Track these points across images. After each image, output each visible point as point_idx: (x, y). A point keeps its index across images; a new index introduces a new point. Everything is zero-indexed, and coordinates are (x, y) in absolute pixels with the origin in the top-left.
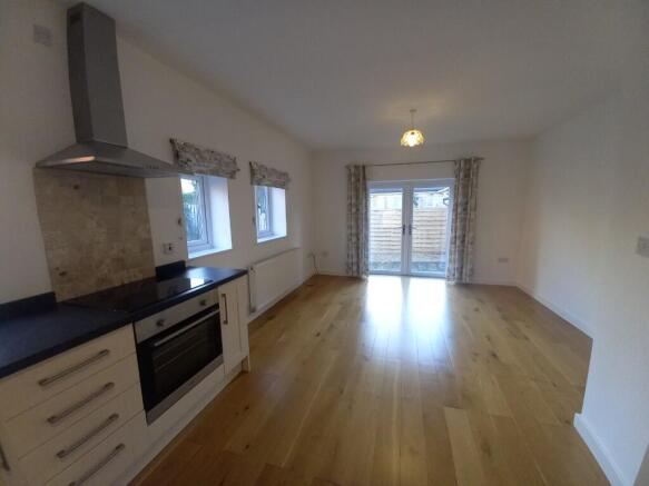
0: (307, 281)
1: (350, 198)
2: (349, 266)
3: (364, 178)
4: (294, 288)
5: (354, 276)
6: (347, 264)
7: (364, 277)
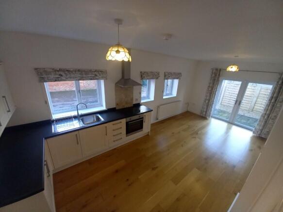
0: (182, 113)
1: (210, 83)
2: (202, 112)
3: (219, 75)
4: (176, 114)
5: (204, 116)
6: (202, 111)
7: (208, 117)
